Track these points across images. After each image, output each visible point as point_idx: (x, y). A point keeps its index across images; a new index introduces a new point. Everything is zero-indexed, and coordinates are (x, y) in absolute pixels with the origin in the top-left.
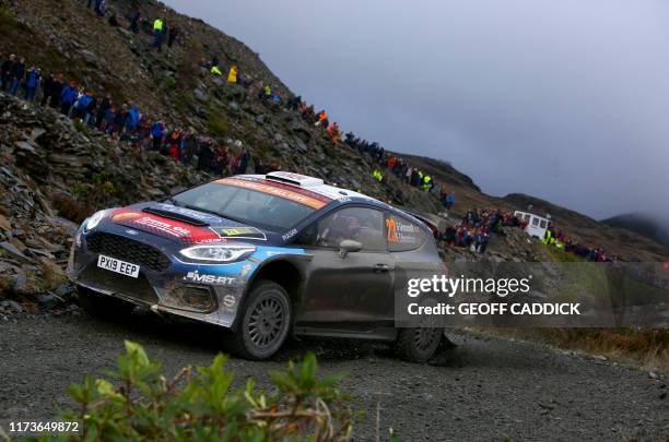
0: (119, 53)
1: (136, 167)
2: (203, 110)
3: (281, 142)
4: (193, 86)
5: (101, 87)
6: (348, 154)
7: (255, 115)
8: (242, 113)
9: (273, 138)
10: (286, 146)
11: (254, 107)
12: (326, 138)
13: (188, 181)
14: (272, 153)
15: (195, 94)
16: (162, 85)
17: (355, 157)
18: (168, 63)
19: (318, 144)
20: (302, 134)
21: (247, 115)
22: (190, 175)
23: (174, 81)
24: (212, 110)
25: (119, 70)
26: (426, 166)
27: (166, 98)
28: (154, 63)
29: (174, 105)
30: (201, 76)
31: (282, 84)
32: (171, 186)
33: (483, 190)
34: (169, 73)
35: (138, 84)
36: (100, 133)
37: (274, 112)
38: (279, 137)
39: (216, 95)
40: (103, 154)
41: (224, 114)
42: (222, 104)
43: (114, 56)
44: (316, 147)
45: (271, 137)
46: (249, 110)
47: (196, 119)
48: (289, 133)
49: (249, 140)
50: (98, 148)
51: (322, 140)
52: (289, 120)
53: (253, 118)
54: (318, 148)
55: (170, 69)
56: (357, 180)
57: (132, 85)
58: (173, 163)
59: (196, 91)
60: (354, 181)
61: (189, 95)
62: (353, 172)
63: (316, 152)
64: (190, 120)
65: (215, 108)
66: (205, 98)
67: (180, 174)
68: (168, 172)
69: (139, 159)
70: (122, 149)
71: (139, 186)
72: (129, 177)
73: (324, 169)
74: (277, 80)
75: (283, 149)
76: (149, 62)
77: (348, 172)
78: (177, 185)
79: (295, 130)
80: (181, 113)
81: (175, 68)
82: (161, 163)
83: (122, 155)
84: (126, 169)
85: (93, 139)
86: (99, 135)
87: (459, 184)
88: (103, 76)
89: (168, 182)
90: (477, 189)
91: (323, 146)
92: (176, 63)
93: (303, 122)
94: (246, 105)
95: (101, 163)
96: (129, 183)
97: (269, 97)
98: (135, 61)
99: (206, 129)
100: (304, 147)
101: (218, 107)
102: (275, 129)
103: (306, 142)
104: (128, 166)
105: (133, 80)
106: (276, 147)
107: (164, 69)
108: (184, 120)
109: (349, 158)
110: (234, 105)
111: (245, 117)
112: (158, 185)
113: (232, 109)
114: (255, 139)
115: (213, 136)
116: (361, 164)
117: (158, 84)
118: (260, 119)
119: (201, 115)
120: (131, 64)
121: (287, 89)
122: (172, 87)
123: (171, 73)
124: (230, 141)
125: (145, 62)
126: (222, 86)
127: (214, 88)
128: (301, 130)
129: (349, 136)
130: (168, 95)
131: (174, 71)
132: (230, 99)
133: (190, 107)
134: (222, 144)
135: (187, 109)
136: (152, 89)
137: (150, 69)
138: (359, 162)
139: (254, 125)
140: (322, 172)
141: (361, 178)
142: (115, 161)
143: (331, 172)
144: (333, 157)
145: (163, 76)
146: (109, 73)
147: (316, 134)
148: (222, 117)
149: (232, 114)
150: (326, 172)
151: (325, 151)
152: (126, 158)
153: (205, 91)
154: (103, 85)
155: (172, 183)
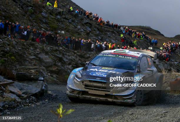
0: (9, 3)
1: (23, 48)
2: (46, 21)
3: (80, 29)
4: (41, 12)
5: (3, 18)
6: (108, 30)
7: (68, 19)
8: (62, 19)
9: (77, 28)
10: (82, 30)
11: (67, 16)
12: (98, 25)
13: (45, 50)
14: (77, 34)
15: (42, 15)
16: (28, 13)
17: (111, 30)
18: (29, 4)
19: (95, 27)
20: (88, 24)
21: (65, 20)
22: (45, 48)
23: (33, 11)
24: (50, 20)
25: (10, 10)
26: (140, 29)
27: (31, 18)
28: (23, 5)
29: (34, 21)
30: (44, 7)
31: (77, 5)
32: (38, 54)
33: (165, 36)
34: (30, 8)
35: (18, 14)
36: (6, 37)
37: (75, 17)
38: (79, 27)
39: (51, 14)
40: (9, 45)
41: (55, 21)
42: (54, 17)
43: (6, 4)
44: (94, 29)
45: (76, 28)
46: (65, 18)
47: (44, 25)
48: (83, 25)
49: (67, 30)
50: (6, 43)
51: (96, 26)
52: (82, 19)
53: (67, 21)
54: (96, 29)
55: (30, 6)
56: (113, 40)
57: (16, 15)
58: (37, 44)
59: (43, 13)
60: (112, 40)
61: (40, 16)
62: (111, 36)
63: (95, 31)
64: (42, 26)
65: (51, 19)
66: (47, 16)
67: (41, 48)
68: (36, 48)
69: (24, 45)
70: (16, 42)
71: (25, 56)
72: (20, 53)
73: (99, 37)
74: (74, 4)
75: (82, 32)
76: (21, 4)
77: (109, 37)
78: (40, 53)
79: (85, 23)
80: (37, 24)
81: (32, 5)
82: (32, 45)
83: (16, 44)
84: (19, 50)
85: (3, 40)
86: (6, 38)
87: (155, 35)
88: (4, 13)
89: (37, 52)
90: (163, 35)
91: (97, 28)
92: (32, 3)
93: (88, 20)
94: (64, 16)
95: (8, 49)
96: (21, 55)
97: (73, 11)
98: (15, 5)
99: (49, 29)
100: (90, 29)
101: (53, 19)
102: (77, 24)
103: (90, 27)
104: (20, 48)
105: (16, 13)
106: (78, 31)
107: (28, 6)
108: (39, 26)
109: (109, 31)
110: (59, 17)
111: (64, 21)
112: (33, 54)
113: (58, 19)
114: (69, 29)
115: (52, 31)
116: (114, 33)
117: (26, 13)
118: (70, 21)
119: (46, 23)
120: (14, 7)
121: (79, 7)
122: (32, 13)
123: (31, 8)
124: (59, 32)
125: (19, 5)
126: (53, 10)
127: (49, 11)
128: (87, 23)
129: (108, 22)
130: (31, 17)
131: (32, 7)
132: (57, 15)
133: (41, 20)
134: (57, 33)
135: (40, 22)
136: (24, 16)
137: (22, 7)
138: (113, 32)
139: (68, 23)
140: (98, 38)
141: (115, 38)
142: (14, 47)
143: (102, 38)
144: (102, 32)
145: (28, 9)
146: (5, 11)
147: (94, 23)
148: (55, 23)
149: (58, 20)
150: (100, 38)
151: (98, 30)
152: (18, 45)
153: (46, 13)
154: (4, 17)
155: (38, 52)
